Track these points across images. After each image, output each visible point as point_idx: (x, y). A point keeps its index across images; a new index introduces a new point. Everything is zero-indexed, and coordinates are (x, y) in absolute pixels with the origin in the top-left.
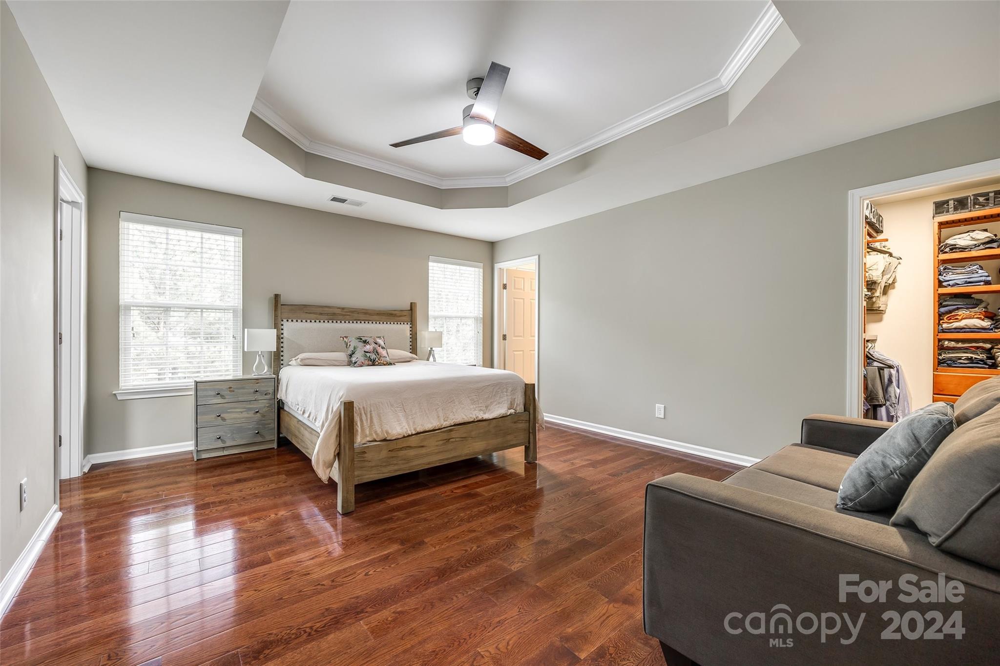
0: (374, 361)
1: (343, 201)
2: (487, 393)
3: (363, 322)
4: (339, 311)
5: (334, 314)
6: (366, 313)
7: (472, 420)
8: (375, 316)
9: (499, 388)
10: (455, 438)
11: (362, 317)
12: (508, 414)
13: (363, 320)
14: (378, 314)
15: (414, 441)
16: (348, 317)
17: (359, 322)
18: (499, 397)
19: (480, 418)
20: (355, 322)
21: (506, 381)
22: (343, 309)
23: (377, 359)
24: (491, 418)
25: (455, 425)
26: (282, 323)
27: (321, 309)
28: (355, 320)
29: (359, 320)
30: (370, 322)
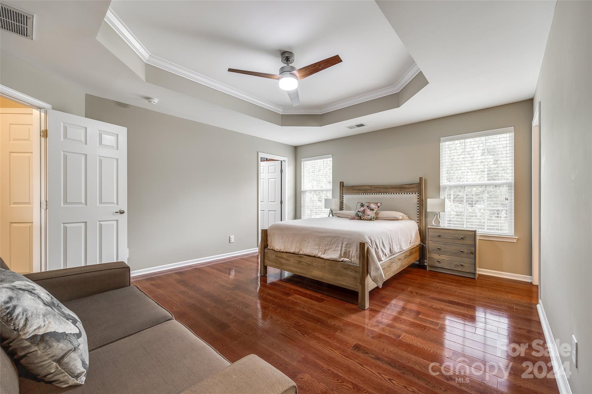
0: (360, 217)
1: (362, 125)
2: (327, 241)
3: (383, 193)
4: (369, 188)
5: (366, 190)
6: (384, 188)
7: (313, 255)
8: (391, 190)
9: (337, 240)
10: (304, 263)
11: (381, 190)
12: (340, 261)
13: (383, 192)
14: (392, 188)
15: (285, 256)
16: (374, 191)
17: (380, 194)
18: (335, 246)
19: (319, 255)
20: (378, 194)
21: (344, 236)
22: (371, 186)
23: (362, 216)
24: (325, 258)
25: (305, 255)
26: (343, 195)
27: (360, 187)
28: (378, 192)
29: (380, 192)
30: (388, 193)
